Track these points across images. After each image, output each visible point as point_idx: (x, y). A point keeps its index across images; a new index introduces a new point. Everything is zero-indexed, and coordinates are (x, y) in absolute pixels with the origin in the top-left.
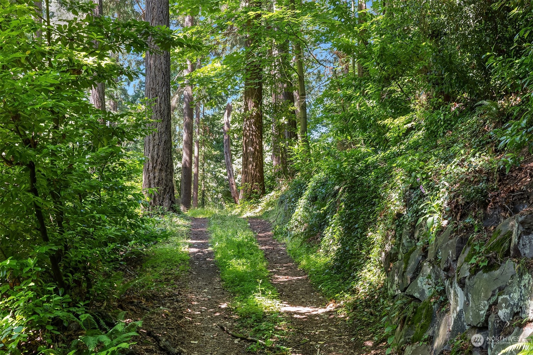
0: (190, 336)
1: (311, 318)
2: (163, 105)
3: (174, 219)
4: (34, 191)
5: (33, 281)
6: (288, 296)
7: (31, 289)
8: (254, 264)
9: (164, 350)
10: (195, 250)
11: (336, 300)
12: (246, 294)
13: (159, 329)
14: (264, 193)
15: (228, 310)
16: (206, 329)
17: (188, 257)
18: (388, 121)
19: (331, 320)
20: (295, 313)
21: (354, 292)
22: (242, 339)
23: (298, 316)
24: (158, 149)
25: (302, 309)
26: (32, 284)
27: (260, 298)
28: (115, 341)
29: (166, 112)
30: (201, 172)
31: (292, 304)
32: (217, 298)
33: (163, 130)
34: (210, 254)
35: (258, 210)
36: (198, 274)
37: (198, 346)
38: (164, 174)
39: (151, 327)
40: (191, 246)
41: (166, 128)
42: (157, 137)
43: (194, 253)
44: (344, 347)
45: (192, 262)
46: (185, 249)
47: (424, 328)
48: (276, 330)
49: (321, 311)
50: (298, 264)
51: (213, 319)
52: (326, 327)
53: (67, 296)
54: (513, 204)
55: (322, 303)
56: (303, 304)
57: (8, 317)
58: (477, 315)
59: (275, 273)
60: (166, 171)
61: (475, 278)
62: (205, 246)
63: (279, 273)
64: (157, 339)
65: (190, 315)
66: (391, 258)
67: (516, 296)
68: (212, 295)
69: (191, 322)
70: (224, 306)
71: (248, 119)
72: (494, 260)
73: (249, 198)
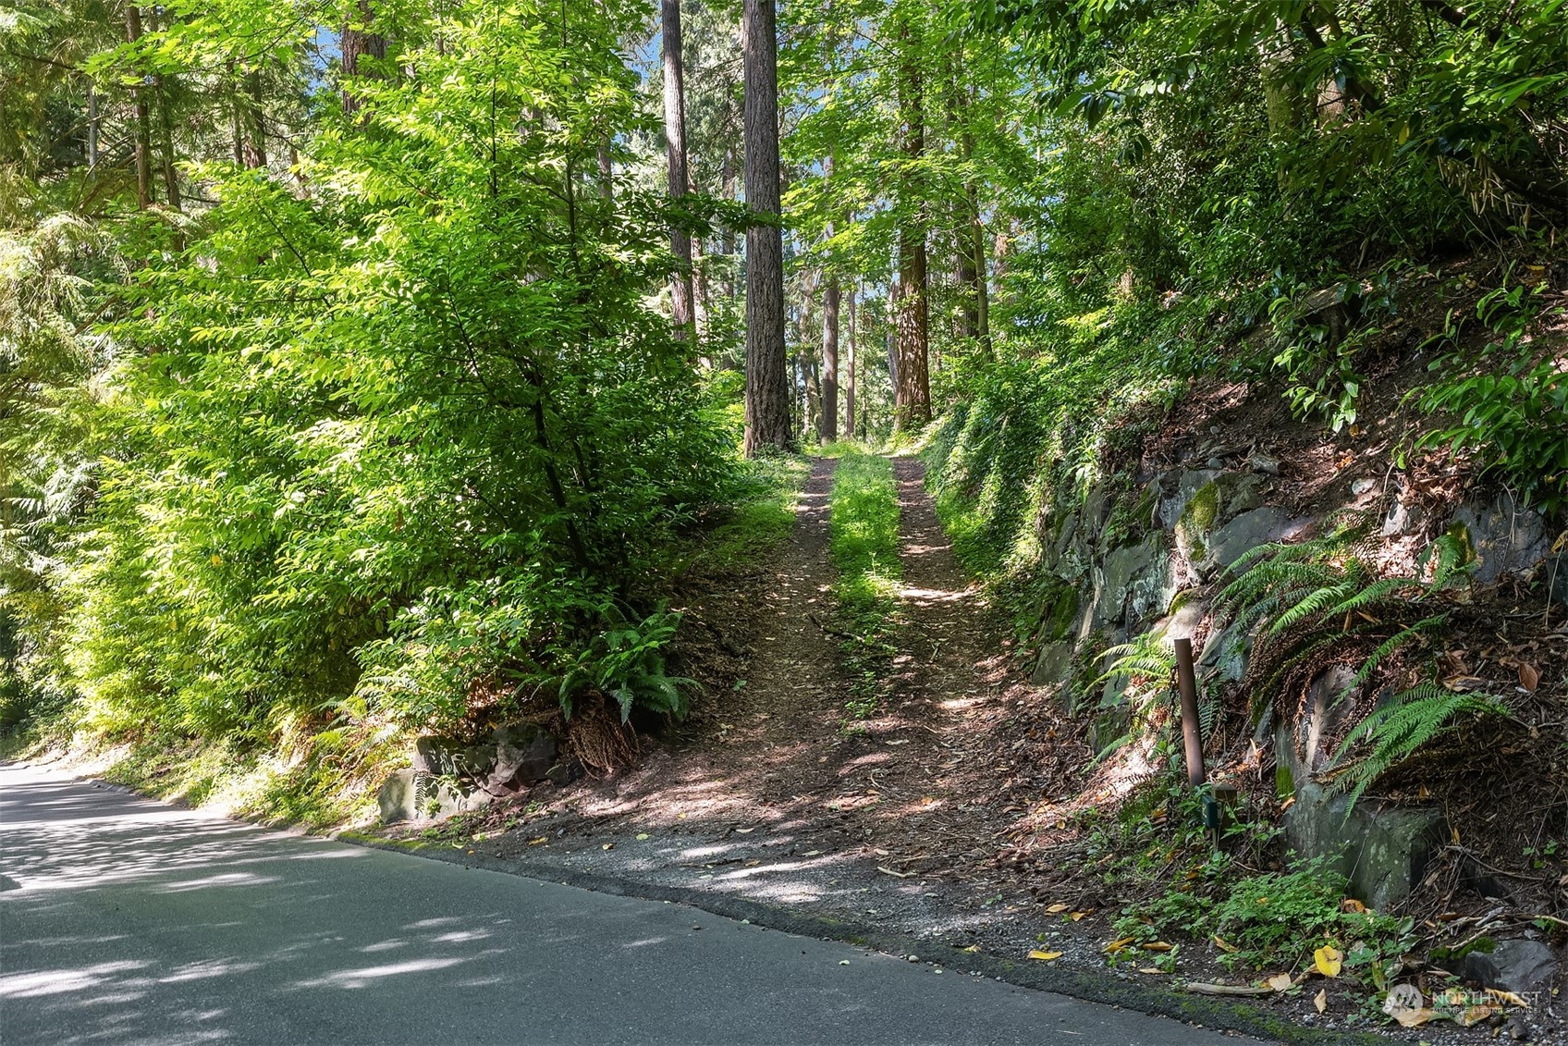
0: (766, 631)
1: (939, 604)
2: (771, 297)
3: (788, 462)
4: (541, 441)
5: (539, 560)
6: (917, 575)
7: (535, 571)
8: (879, 528)
9: (726, 649)
10: (806, 508)
11: (979, 581)
12: (857, 572)
13: (726, 621)
14: (929, 419)
15: (828, 593)
16: (790, 621)
17: (793, 519)
18: (1071, 321)
19: (967, 609)
20: (920, 599)
21: (1002, 568)
22: (835, 634)
23: (922, 603)
24: (766, 361)
25: (932, 594)
26: (538, 564)
27: (876, 578)
28: (645, 639)
29: (776, 306)
30: (859, 383)
31: (919, 586)
32: (818, 577)
33: (772, 333)
34: (826, 514)
35: (918, 447)
36: (801, 544)
37: (775, 644)
38: (774, 397)
39: (715, 617)
40: (801, 502)
41: (777, 330)
42: (763, 343)
43: (804, 512)
44: (972, 646)
45: (796, 525)
46: (793, 507)
47: (1067, 621)
48: (883, 622)
49: (956, 596)
50: (944, 527)
51: (805, 607)
52: (956, 619)
53: (592, 578)
54: (1175, 452)
55: (959, 585)
56: (934, 587)
57: (509, 606)
58: (1113, 606)
59: (908, 541)
60: (778, 393)
61: (1114, 556)
62: (823, 501)
63: (914, 542)
64: (718, 635)
65: (773, 601)
66: (1048, 522)
67: (1151, 580)
68: (812, 573)
69: (774, 612)
70: (824, 589)
71: (905, 311)
72: (1136, 532)
73: (908, 427)
